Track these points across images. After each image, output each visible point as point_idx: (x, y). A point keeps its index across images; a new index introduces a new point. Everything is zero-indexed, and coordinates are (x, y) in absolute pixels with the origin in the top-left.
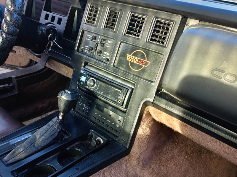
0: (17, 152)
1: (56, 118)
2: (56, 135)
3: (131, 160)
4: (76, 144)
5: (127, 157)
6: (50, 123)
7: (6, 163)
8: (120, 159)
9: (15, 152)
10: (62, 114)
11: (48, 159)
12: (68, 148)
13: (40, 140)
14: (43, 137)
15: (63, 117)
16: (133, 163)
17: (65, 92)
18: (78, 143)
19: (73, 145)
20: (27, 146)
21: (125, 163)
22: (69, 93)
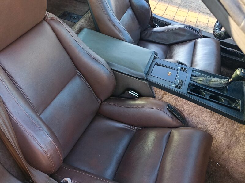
0: (199, 79)
1: (227, 79)
2: (220, 86)
3: (242, 128)
4: (226, 99)
5: (240, 125)
6: (223, 79)
7: (192, 79)
8: (236, 122)
9: (198, 78)
10: (231, 79)
11: (207, 92)
12: (220, 97)
13: (212, 83)
14: (214, 83)
15: (231, 81)
16: (241, 131)
17: (242, 70)
18: (227, 99)
19: (223, 98)
20: (204, 80)
21: (237, 126)
22: (243, 72)
